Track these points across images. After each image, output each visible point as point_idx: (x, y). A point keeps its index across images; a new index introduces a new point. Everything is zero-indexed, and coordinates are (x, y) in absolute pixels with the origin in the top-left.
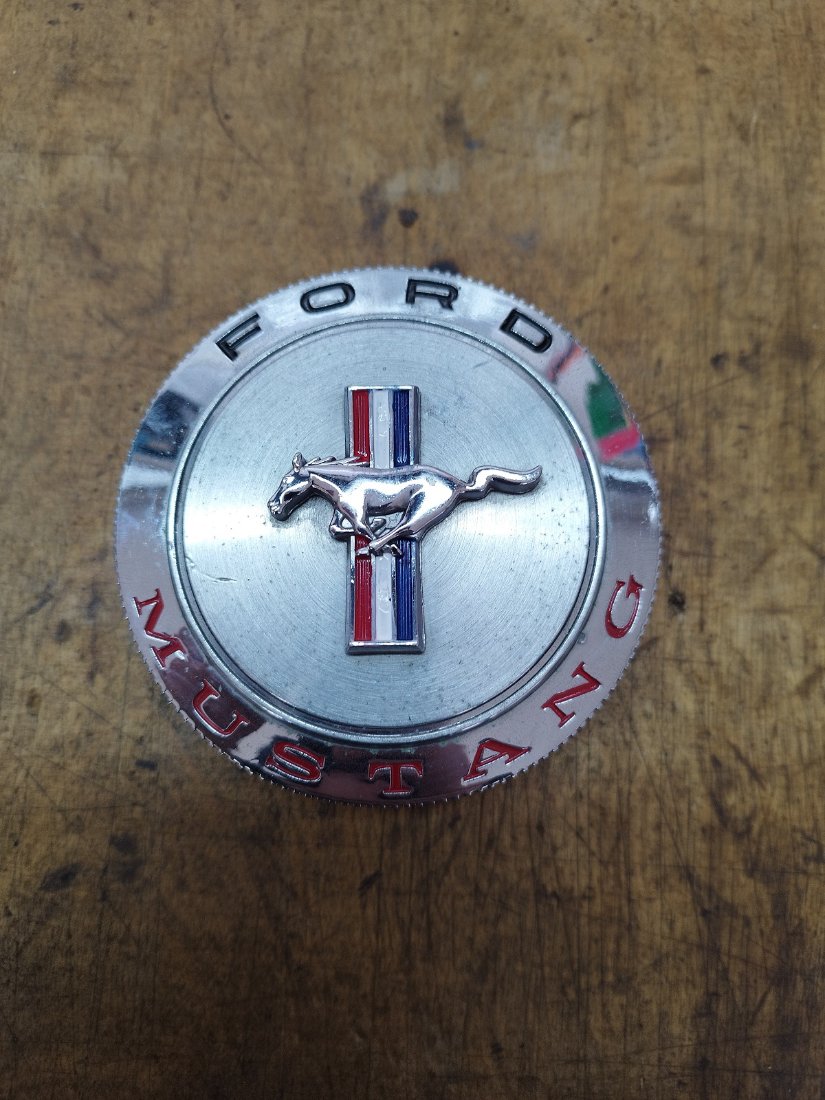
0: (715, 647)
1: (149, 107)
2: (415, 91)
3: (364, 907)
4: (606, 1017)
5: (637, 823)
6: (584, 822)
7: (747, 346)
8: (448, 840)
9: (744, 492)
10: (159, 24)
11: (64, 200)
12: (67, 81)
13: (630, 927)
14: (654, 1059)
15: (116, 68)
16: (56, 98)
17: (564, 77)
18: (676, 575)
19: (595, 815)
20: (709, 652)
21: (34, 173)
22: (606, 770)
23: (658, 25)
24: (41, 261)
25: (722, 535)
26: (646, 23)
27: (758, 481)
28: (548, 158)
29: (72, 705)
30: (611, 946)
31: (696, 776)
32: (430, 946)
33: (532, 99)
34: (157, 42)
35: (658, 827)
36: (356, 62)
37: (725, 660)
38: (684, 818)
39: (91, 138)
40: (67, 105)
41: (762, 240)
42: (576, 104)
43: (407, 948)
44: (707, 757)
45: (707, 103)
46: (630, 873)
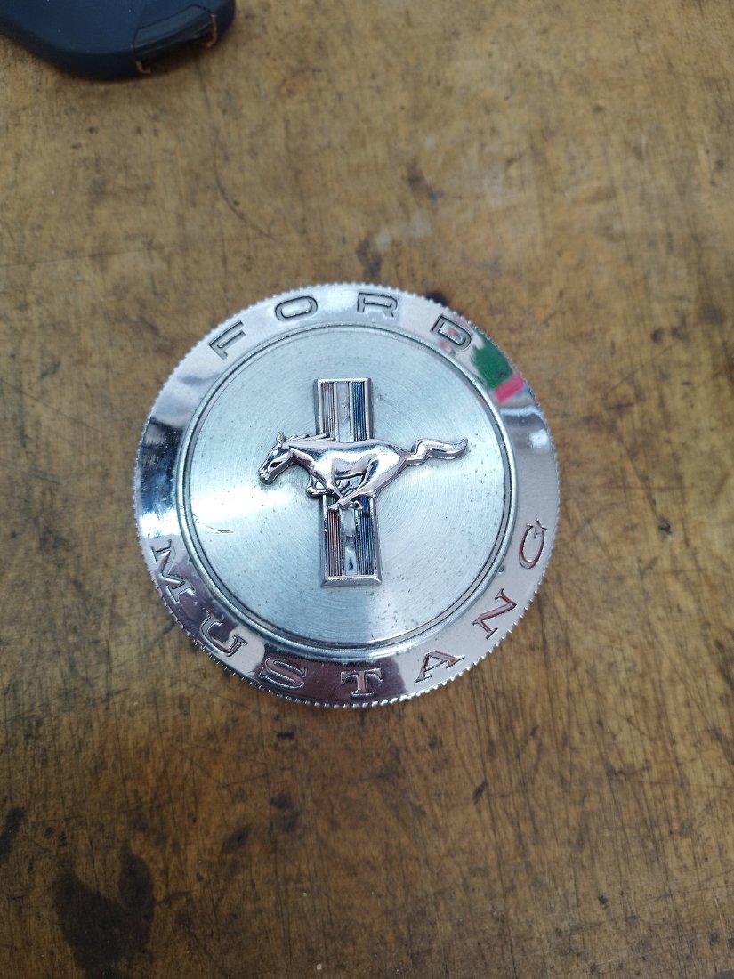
0: (700, 557)
1: (171, 204)
2: (381, 159)
3: (479, 812)
4: (679, 857)
5: (671, 705)
6: (632, 712)
7: (675, 321)
8: (532, 746)
9: (696, 433)
10: (163, 134)
11: (119, 291)
12: (98, 193)
13: (683, 783)
14: (722, 883)
15: (137, 176)
16: (92, 208)
17: (494, 130)
18: (660, 508)
19: (639, 703)
20: (696, 561)
21: (88, 273)
22: (639, 668)
23: (556, 78)
24: (111, 345)
25: (688, 469)
26: (546, 78)
27: (706, 423)
28: (495, 197)
29: (216, 700)
30: (671, 802)
31: (707, 659)
32: (536, 832)
33: (473, 151)
34: (165, 150)
35: (687, 704)
36: (329, 144)
37: (710, 566)
38: (705, 693)
39: (129, 237)
40: (103, 213)
41: (669, 235)
42: (507, 151)
43: (519, 837)
44: (712, 642)
45: (606, 135)
46: (674, 743)
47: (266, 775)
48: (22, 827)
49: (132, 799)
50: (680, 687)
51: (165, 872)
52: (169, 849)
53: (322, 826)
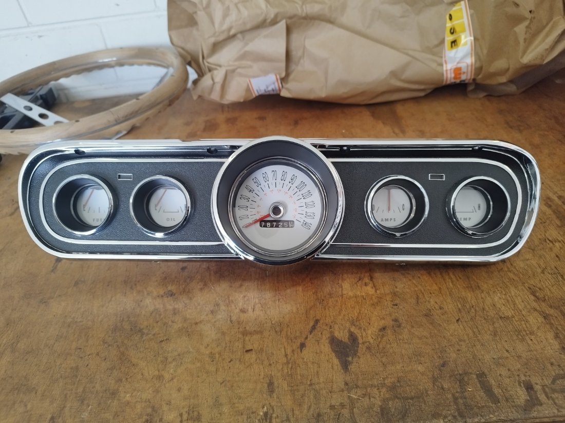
47: (390, 314)
48: (319, 324)
49: (351, 318)
50: (519, 298)
51: (362, 336)
52: (363, 330)
53: (409, 327)
